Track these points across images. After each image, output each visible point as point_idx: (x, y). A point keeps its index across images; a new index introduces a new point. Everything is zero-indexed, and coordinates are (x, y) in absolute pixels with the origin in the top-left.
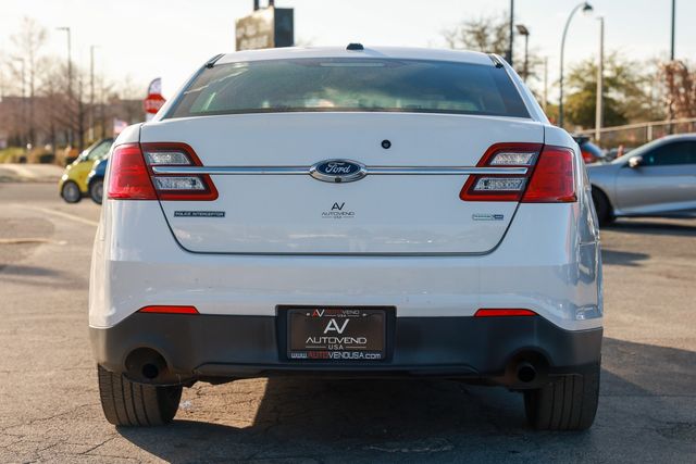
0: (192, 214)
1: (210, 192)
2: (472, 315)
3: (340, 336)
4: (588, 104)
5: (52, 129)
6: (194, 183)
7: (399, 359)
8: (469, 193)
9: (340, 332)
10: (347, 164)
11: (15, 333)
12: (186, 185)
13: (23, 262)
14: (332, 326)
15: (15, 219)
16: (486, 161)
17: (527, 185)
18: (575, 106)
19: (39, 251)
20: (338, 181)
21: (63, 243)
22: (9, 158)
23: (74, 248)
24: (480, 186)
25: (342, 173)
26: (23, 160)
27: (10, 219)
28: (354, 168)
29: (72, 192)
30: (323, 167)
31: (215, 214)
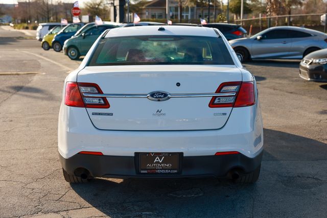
0: (99, 114)
1: (106, 105)
2: (214, 154)
3: (161, 164)
4: (238, 5)
5: (37, 17)
6: (100, 100)
7: (184, 173)
8: (212, 104)
9: (161, 162)
10: (162, 94)
11: (28, 126)
12: (96, 101)
13: (29, 85)
14: (157, 159)
15: (26, 60)
16: (219, 91)
17: (236, 100)
18: (233, 6)
19: (35, 78)
20: (159, 100)
21: (44, 74)
22: (22, 27)
23: (49, 77)
24: (216, 101)
25: (160, 97)
26: (27, 28)
27: (23, 60)
28: (165, 95)
29: (46, 46)
30: (153, 95)
31: (108, 114)
